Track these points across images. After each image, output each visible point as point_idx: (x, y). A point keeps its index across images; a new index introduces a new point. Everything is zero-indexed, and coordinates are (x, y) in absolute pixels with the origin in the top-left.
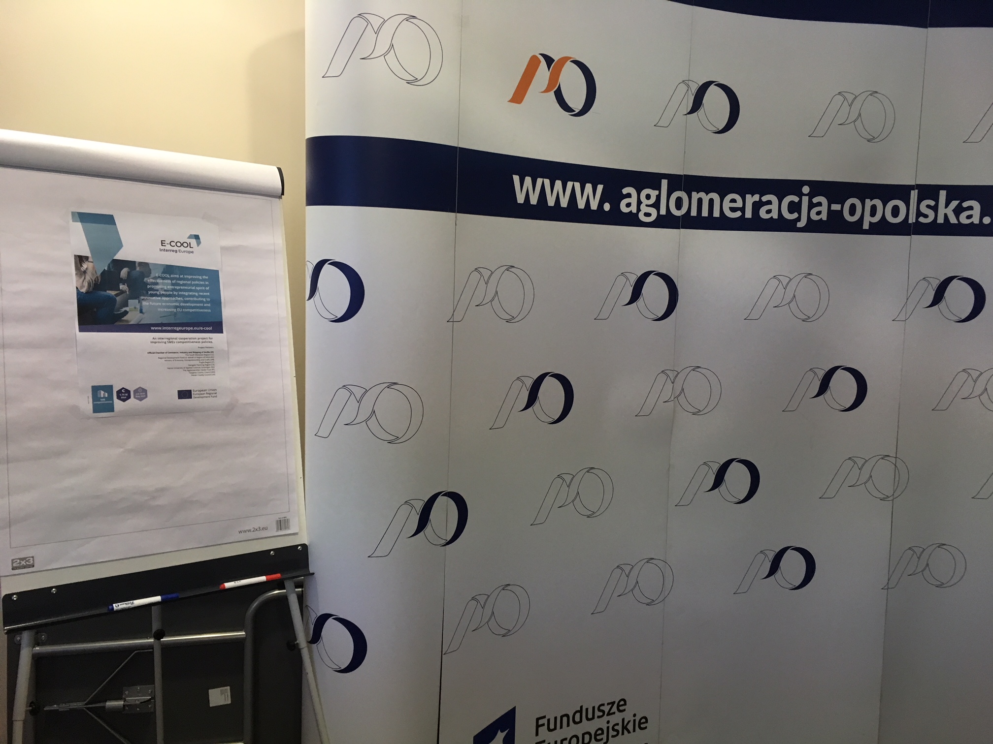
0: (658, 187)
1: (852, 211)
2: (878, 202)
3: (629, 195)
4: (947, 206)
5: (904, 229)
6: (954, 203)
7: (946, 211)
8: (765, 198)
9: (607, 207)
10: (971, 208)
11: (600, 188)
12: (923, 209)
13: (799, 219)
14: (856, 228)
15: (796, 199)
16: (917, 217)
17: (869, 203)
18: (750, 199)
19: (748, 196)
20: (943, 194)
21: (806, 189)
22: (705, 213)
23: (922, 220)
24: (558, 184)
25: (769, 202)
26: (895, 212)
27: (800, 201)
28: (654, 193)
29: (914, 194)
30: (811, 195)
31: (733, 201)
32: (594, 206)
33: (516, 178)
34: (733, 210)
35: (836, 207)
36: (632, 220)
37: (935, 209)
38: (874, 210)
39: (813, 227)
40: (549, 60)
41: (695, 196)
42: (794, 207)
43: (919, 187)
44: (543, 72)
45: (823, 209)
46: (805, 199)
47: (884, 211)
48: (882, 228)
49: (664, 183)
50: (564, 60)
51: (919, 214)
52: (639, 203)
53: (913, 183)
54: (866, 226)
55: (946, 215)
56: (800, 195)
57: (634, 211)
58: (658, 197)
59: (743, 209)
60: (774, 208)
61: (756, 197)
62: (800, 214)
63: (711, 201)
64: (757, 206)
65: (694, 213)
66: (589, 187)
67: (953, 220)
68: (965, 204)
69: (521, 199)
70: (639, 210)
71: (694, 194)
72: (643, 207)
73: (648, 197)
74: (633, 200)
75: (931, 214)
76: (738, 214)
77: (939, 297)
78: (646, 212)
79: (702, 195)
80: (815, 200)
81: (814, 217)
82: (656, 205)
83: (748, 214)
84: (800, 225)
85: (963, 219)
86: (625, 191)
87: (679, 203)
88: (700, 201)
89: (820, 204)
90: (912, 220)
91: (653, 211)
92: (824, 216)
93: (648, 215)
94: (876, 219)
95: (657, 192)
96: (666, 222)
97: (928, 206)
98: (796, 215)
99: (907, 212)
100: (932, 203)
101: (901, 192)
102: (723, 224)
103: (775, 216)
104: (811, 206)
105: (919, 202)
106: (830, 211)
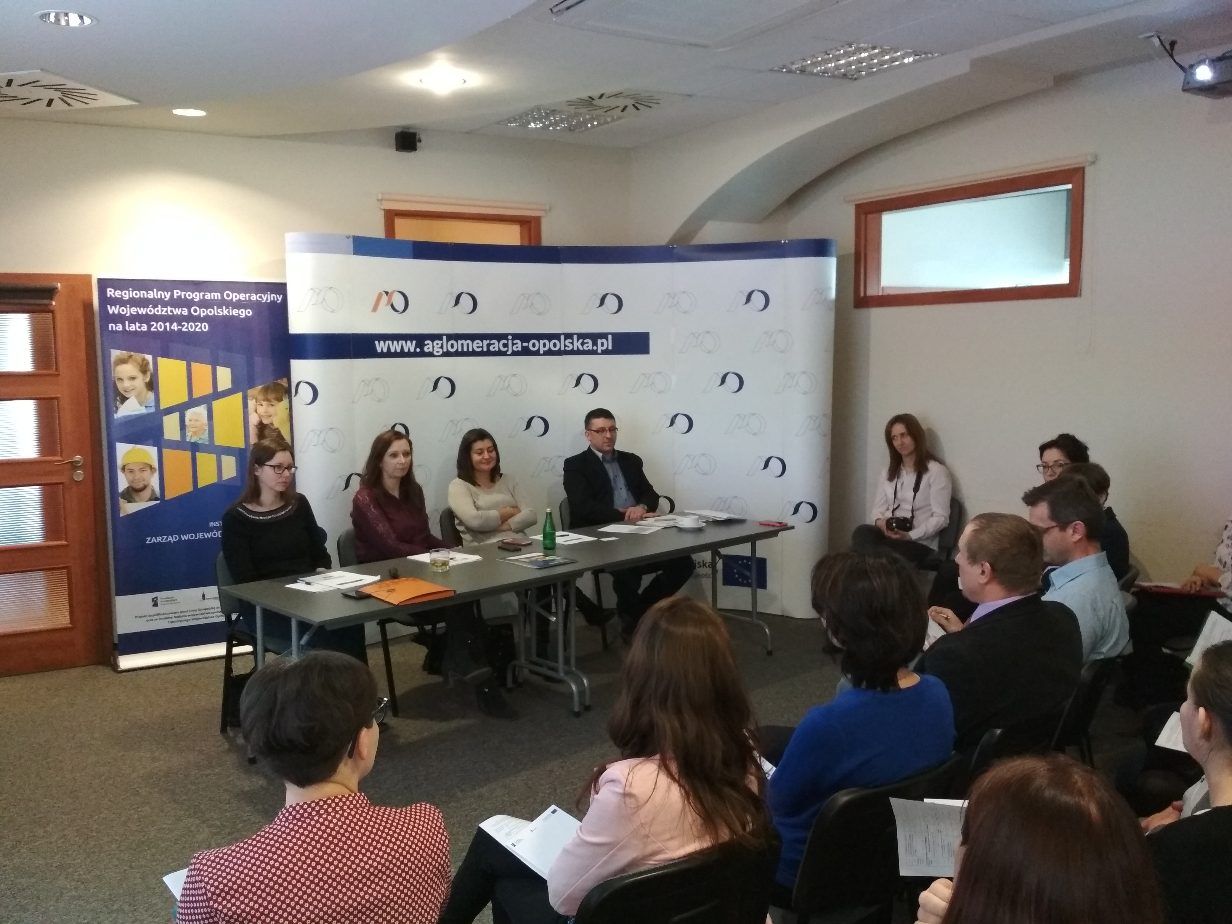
0: (441, 339)
1: (534, 345)
2: (546, 341)
3: (428, 344)
4: (578, 341)
5: (559, 353)
6: (581, 341)
7: (577, 344)
8: (492, 342)
9: (418, 350)
10: (588, 343)
11: (414, 342)
12: (567, 344)
13: (508, 350)
14: (537, 353)
15: (505, 341)
16: (565, 347)
17: (542, 342)
18: (486, 342)
19: (484, 341)
20: (575, 337)
21: (510, 337)
22: (465, 350)
23: (567, 348)
24: (395, 342)
25: (494, 344)
26: (555, 345)
27: (508, 343)
28: (440, 342)
29: (562, 337)
30: (513, 340)
31: (478, 343)
32: (412, 350)
33: (376, 342)
34: (478, 347)
35: (525, 344)
36: (431, 355)
37: (572, 343)
38: (544, 345)
39: (514, 353)
40: (387, 293)
41: (460, 342)
42: (505, 345)
43: (564, 334)
44: (385, 298)
45: (519, 345)
46: (510, 342)
47: (550, 345)
48: (549, 353)
49: (445, 338)
50: (393, 292)
51: (565, 346)
52: (433, 347)
53: (561, 332)
54: (542, 352)
55: (578, 347)
56: (508, 340)
57: (431, 350)
58: (442, 344)
59: (482, 347)
60: (496, 346)
61: (488, 342)
62: (508, 347)
63: (468, 344)
64: (489, 345)
65: (460, 350)
66: (409, 342)
67: (581, 348)
68: (586, 341)
69: (379, 350)
70: (433, 350)
71: (459, 341)
72: (435, 349)
73: (437, 344)
74: (431, 346)
75: (571, 346)
76: (480, 349)
77: (578, 383)
78: (438, 351)
79: (463, 341)
80: (515, 342)
81: (515, 349)
82: (442, 347)
83: (485, 349)
84: (509, 353)
85: (586, 349)
86: (426, 342)
87: (452, 346)
88: (462, 345)
89: (517, 343)
90: (562, 349)
91: (441, 350)
92: (520, 349)
93: (438, 352)
94: (546, 349)
95: (441, 342)
96: (447, 354)
97: (569, 342)
98: (506, 349)
99: (560, 345)
100: (571, 341)
101: (557, 336)
102: (474, 354)
103: (497, 350)
104: (513, 344)
105: (565, 340)
106: (522, 346)
